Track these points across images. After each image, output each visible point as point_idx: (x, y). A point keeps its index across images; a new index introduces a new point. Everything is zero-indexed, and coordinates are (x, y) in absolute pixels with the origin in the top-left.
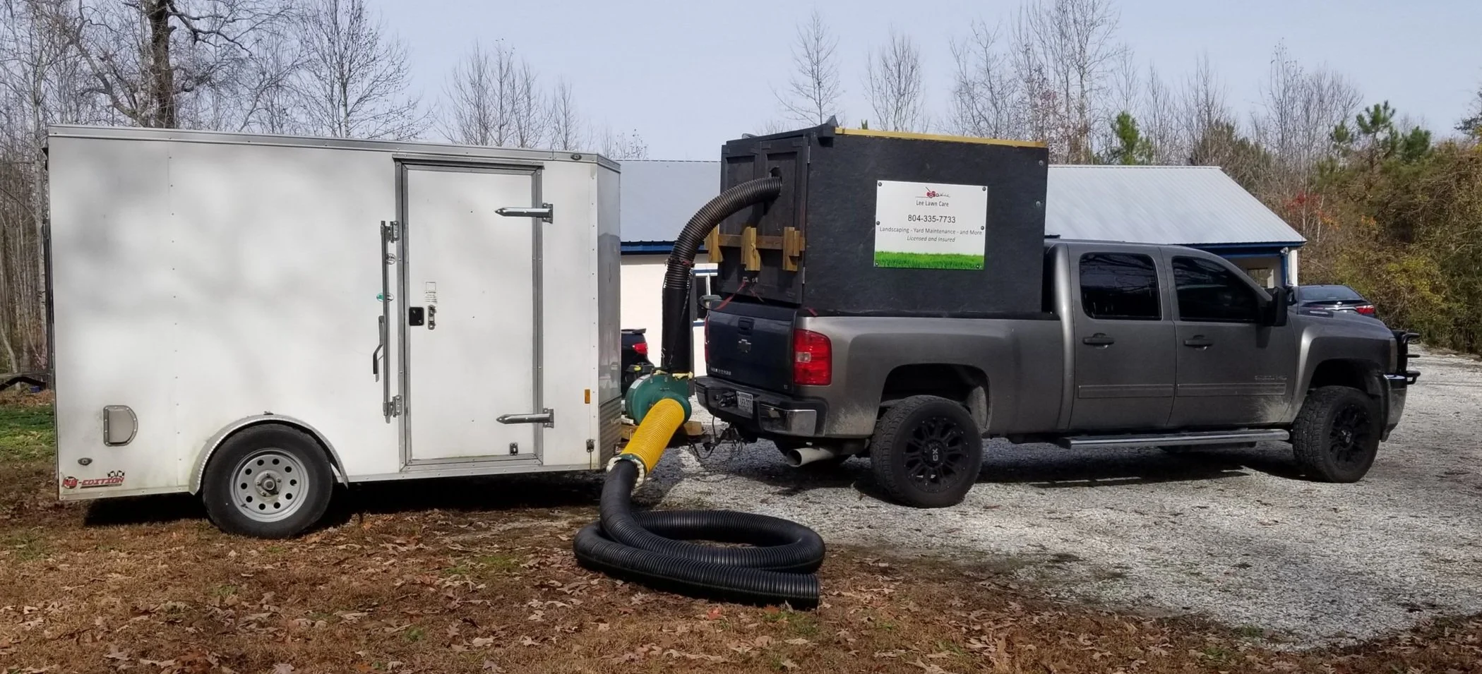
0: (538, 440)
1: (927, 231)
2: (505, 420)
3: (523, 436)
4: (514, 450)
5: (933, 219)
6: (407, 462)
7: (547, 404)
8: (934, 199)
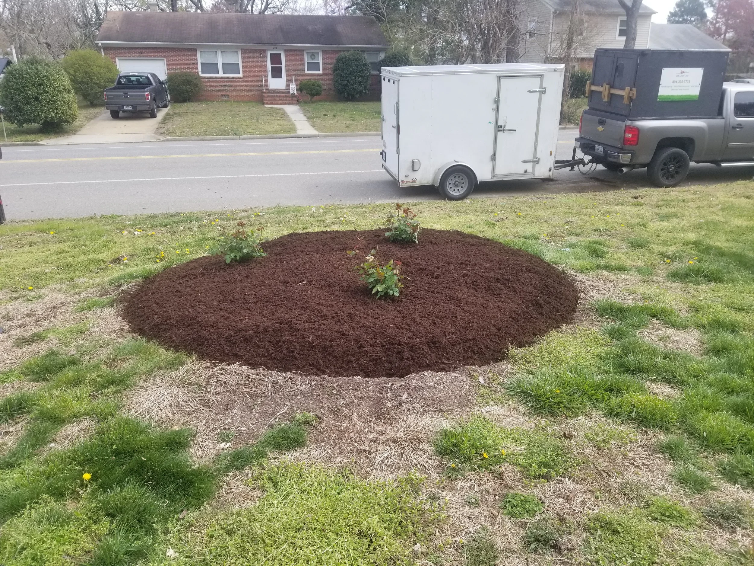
0: (534, 168)
1: (679, 86)
2: (524, 162)
3: (529, 167)
4: (526, 171)
5: (682, 82)
6: (493, 176)
7: (538, 156)
8: (683, 74)
